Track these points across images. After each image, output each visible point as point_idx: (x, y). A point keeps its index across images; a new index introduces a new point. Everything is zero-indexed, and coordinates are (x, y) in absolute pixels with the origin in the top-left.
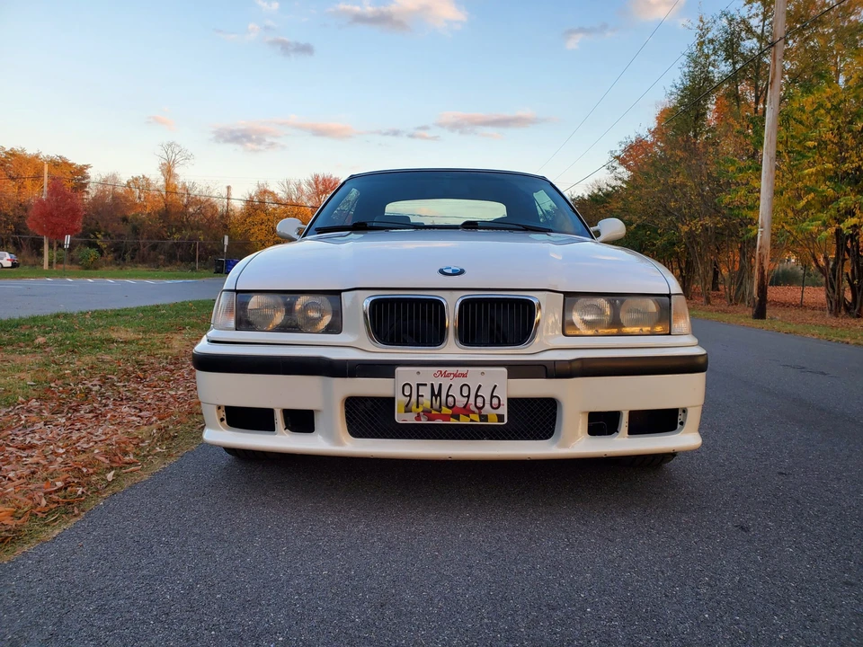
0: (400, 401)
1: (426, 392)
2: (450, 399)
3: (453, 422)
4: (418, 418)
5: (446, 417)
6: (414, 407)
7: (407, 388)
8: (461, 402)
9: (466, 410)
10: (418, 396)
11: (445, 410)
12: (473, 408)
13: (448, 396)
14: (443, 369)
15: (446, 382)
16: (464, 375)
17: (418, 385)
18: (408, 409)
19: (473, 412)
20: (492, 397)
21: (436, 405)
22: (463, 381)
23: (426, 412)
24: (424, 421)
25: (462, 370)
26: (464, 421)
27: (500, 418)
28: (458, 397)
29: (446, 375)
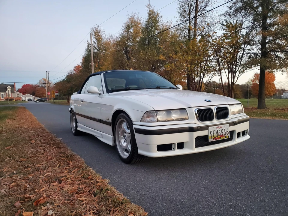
0: (210, 135)
1: (215, 132)
2: (219, 134)
3: (220, 139)
4: (213, 140)
5: (219, 138)
6: (212, 137)
7: (211, 132)
8: (221, 134)
9: (222, 136)
10: (214, 134)
11: (219, 137)
12: (224, 135)
13: (219, 133)
14: (218, 126)
15: (218, 129)
16: (222, 127)
17: (213, 131)
18: (211, 138)
19: (224, 136)
20: (227, 132)
21: (217, 136)
22: (221, 129)
23: (215, 138)
24: (215, 140)
25: (221, 126)
26: (222, 139)
27: (229, 136)
28: (221, 133)
29: (218, 127)
